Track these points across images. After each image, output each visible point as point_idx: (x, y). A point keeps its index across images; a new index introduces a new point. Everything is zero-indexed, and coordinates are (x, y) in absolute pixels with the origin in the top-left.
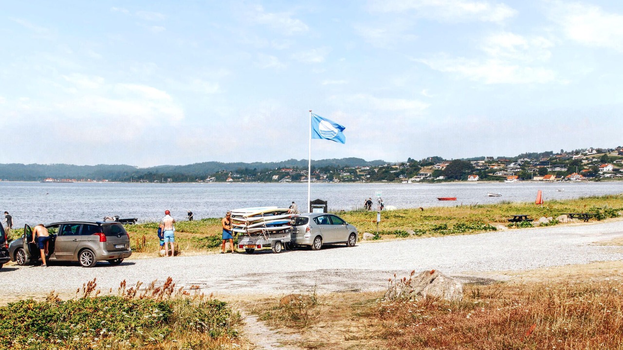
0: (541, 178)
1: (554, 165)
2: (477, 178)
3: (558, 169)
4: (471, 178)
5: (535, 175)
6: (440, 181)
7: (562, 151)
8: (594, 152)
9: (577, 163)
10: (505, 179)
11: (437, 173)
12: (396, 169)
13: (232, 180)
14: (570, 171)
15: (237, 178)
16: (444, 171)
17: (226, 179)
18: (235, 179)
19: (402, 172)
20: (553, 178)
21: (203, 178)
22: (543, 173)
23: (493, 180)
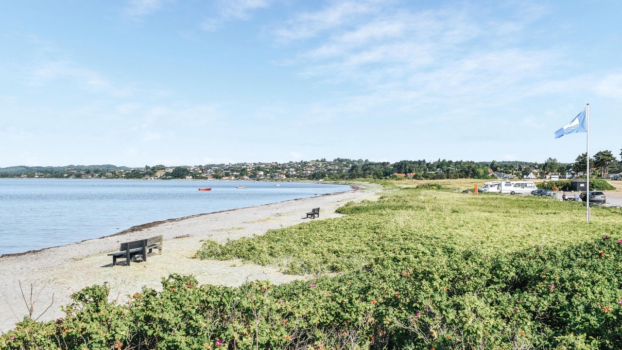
0: (227, 178)
1: (233, 171)
2: (191, 177)
3: (235, 173)
4: (187, 177)
5: (223, 176)
6: (169, 179)
7: (230, 164)
8: (253, 164)
9: (244, 170)
10: (207, 178)
11: (167, 174)
12: (143, 171)
13: (37, 176)
14: (242, 175)
15: (41, 175)
16: (171, 173)
17: (34, 176)
18: (40, 177)
19: (147, 173)
20: (233, 178)
21: (19, 176)
22: (227, 175)
23: (200, 179)
